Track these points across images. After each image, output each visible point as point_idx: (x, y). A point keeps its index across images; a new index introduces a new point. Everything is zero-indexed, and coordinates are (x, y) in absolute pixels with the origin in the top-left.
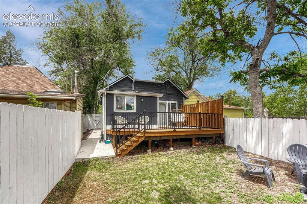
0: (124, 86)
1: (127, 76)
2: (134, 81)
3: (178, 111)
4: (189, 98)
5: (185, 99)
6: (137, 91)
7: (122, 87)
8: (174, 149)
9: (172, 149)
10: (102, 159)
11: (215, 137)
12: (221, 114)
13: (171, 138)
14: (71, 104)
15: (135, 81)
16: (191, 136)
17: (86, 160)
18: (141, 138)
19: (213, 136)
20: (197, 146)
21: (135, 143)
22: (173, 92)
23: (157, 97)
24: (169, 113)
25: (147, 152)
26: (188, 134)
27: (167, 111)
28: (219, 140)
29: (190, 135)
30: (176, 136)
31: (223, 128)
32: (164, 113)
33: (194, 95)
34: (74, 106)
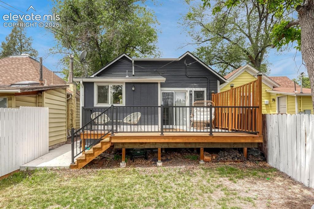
0: (122, 70)
1: (124, 55)
2: (133, 61)
3: (207, 103)
4: (227, 81)
5: (220, 84)
6: (127, 77)
7: (118, 72)
8: (163, 164)
9: (159, 164)
10: (51, 170)
11: (248, 149)
12: (258, 107)
13: (159, 147)
14: (36, 98)
15: (135, 61)
16: (197, 144)
17: (32, 169)
18: (106, 144)
19: (243, 147)
20: (206, 161)
21: (98, 152)
22: (198, 73)
23: (157, 83)
24: (191, 107)
25: (118, 166)
26: (191, 141)
27: (188, 104)
28: (256, 154)
29: (195, 143)
30: (168, 143)
31: (261, 132)
32: (183, 107)
33: (247, 75)
34: (40, 100)
